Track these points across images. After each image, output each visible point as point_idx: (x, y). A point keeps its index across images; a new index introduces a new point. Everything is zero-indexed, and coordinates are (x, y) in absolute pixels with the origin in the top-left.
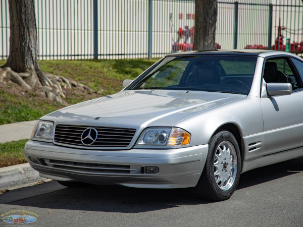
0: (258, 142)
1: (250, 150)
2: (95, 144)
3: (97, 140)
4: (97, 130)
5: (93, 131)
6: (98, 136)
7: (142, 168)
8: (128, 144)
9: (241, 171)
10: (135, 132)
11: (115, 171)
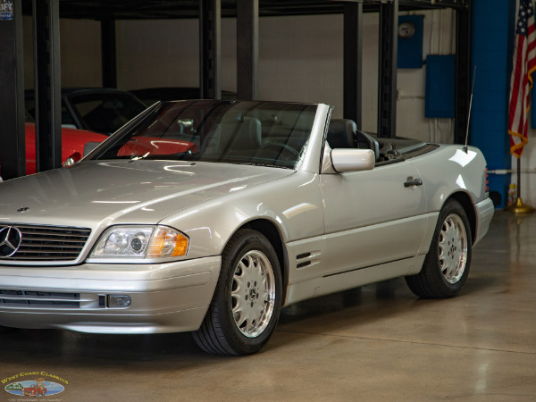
0: (315, 252)
1: (299, 266)
2: (16, 254)
3: (21, 248)
4: (20, 229)
5: (14, 233)
6: (24, 242)
7: (101, 298)
8: (77, 255)
9: (283, 304)
10: (89, 234)
11: (54, 303)
